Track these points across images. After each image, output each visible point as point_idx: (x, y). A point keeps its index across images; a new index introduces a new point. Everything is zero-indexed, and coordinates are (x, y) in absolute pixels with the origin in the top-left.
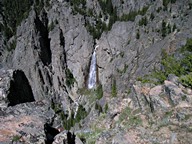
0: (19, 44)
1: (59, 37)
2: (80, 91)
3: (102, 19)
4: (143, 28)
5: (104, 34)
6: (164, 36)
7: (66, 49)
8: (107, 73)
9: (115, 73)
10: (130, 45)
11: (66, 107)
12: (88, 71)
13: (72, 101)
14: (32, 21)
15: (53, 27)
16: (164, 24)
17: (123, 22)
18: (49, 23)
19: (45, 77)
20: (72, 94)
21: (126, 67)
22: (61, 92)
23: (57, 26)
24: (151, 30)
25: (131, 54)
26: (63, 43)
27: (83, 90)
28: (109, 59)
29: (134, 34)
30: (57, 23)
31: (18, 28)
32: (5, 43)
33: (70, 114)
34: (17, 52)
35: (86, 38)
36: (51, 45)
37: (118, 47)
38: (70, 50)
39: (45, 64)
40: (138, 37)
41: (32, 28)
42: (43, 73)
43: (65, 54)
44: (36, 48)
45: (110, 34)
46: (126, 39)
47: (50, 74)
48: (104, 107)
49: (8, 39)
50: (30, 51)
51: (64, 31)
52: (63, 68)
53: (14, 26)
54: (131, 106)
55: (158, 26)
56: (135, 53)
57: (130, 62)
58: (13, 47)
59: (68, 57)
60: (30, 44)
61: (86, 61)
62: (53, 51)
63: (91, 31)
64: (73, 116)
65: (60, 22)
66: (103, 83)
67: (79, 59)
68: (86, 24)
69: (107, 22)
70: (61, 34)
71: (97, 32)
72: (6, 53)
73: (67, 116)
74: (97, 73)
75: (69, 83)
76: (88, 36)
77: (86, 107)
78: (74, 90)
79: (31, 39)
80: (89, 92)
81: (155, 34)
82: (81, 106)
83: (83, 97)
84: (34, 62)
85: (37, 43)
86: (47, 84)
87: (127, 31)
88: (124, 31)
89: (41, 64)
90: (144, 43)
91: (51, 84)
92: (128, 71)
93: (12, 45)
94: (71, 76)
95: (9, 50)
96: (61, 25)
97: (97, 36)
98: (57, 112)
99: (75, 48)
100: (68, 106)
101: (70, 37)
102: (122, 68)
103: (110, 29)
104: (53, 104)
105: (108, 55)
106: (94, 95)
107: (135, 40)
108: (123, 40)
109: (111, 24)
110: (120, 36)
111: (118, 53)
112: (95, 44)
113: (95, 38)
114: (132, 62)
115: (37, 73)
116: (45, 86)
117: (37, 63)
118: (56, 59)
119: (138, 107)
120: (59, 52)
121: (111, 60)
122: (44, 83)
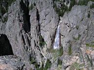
1: (36, 14)
2: (48, 50)
3: (65, 3)
5: (66, 13)
7: (40, 22)
9: (72, 39)
10: (83, 22)
11: (39, 60)
12: (54, 37)
13: (43, 57)
14: (19, 3)
15: (32, 8)
17: (79, 6)
18: (30, 5)
19: (26, 40)
20: (43, 52)
21: (80, 36)
22: (36, 50)
23: (35, 7)
25: (83, 27)
26: (38, 19)
27: (50, 50)
28: (68, 30)
29: (86, 14)
30: (35, 5)
31: (9, 7)
33: (41, 64)
34: (8, 23)
35: (54, 16)
37: (75, 23)
38: (43, 23)
39: (26, 32)
40: (89, 16)
41: (18, 8)
42: (24, 37)
43: (39, 25)
44: (20, 21)
45: (70, 14)
47: (29, 38)
49: (3, 15)
50: (17, 23)
51: (39, 10)
52: (38, 35)
53: (7, 7)
54: (78, 62)
56: (86, 27)
57: (82, 33)
58: (6, 20)
59: (41, 28)
60: (17, 18)
61: (53, 31)
62: (31, 24)
63: (57, 11)
64: (43, 66)
65: (37, 4)
66: (64, 45)
67: (48, 29)
68: (54, 7)
69: (69, 6)
70: (38, 12)
71: (61, 12)
72: (1, 24)
73: (39, 66)
74: (60, 39)
75: (41, 45)
77: (50, 60)
78: (45, 49)
79: (17, 15)
80: (54, 51)
82: (48, 60)
83: (50, 54)
84: (19, 30)
85: (21, 18)
86: (27, 45)
87: (82, 12)
88: (80, 12)
89: (24, 32)
91: (30, 45)
92: (80, 38)
94: (43, 40)
95: (3, 22)
96: (38, 6)
97: (61, 15)
98: (33, 63)
99: (46, 22)
100: (41, 59)
101: (43, 14)
102: (76, 36)
103: (70, 10)
104: (31, 58)
105: (68, 27)
106: (58, 54)
107: (87, 18)
108: (79, 18)
109: (71, 7)
110: (76, 15)
111: (75, 26)
112: (60, 20)
113: (59, 16)
114: (84, 33)
115: (21, 37)
116: (25, 46)
117: (21, 31)
118: (34, 29)
119: (82, 63)
120: (36, 24)
121: (70, 31)
122: (25, 44)
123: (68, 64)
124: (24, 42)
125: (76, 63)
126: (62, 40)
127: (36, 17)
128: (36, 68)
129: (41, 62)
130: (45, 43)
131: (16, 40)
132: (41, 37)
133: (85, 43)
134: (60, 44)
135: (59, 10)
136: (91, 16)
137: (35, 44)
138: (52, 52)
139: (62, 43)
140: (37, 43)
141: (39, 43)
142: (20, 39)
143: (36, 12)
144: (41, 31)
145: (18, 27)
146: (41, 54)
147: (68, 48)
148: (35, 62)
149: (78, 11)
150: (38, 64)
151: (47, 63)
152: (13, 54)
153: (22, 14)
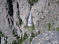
1: (16, 5)
4: (51, 1)
5: (35, 3)
7: (19, 9)
9: (40, 19)
10: (46, 8)
11: (19, 34)
12: (28, 18)
13: (21, 31)
15: (14, 1)
19: (10, 21)
20: (22, 28)
21: (44, 17)
22: (17, 27)
23: (16, 0)
24: (54, 2)
25: (46, 12)
26: (18, 7)
27: (26, 27)
28: (37, 14)
29: (47, 4)
33: (21, 37)
36: (13, 8)
37: (41, 9)
38: (21, 10)
39: (11, 16)
40: (49, 5)
42: (10, 19)
43: (19, 11)
44: (7, 9)
46: (44, 5)
47: (13, 20)
48: (35, 34)
50: (5, 10)
51: (18, 2)
52: (18, 17)
56: (48, 11)
59: (20, 13)
60: (5, 7)
62: (14, 10)
63: (30, 2)
66: (35, 23)
73: (19, 37)
75: (20, 24)
76: (28, 4)
77: (27, 33)
78: (23, 26)
79: (5, 5)
80: (29, 27)
81: (56, 4)
82: (25, 33)
84: (6, 15)
86: (11, 24)
90: (52, 7)
91: (13, 24)
92: (45, 18)
94: (21, 21)
98: (15, 36)
99: (23, 9)
101: (21, 5)
102: (42, 17)
103: (37, 1)
104: (14, 32)
105: (37, 12)
106: (31, 29)
107: (48, 6)
108: (43, 6)
110: (41, 5)
111: (41, 11)
112: (31, 7)
113: (31, 5)
114: (47, 15)
115: (7, 19)
116: (10, 25)
117: (7, 15)
118: (15, 14)
120: (16, 11)
121: (38, 14)
122: (10, 24)
124: (9, 22)
126: (33, 20)
128: (18, 39)
129: (20, 35)
130: (23, 23)
131: (4, 21)
132: (20, 18)
133: (48, 21)
135: (31, 2)
136: (50, 5)
137: (17, 23)
138: (27, 28)
139: (33, 22)
140: (18, 22)
141: (19, 22)
142: (6, 20)
144: (20, 15)
145: (5, 13)
146: (21, 30)
147: (37, 25)
148: (17, 35)
149: (42, 2)
150: (19, 36)
151: (24, 35)
153: (8, 5)
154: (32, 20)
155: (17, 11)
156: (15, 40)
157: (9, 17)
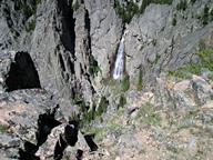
0: (38, 25)
1: (83, 18)
2: (104, 81)
3: (134, 0)
4: (181, 13)
5: (135, 17)
6: (205, 23)
7: (91, 32)
8: (136, 62)
9: (144, 63)
10: (165, 32)
11: (88, 98)
12: (115, 58)
13: (94, 92)
15: (77, 7)
16: (206, 9)
18: (73, 2)
19: (65, 63)
20: (95, 84)
21: (158, 57)
22: (83, 81)
23: (83, 6)
24: (190, 15)
25: (165, 42)
26: (88, 26)
27: (107, 81)
28: (139, 47)
29: (170, 19)
30: (83, 2)
31: (38, 6)
32: (24, 23)
33: (91, 106)
34: (36, 33)
35: (115, 21)
37: (150, 34)
38: (96, 34)
39: (67, 49)
40: (174, 23)
41: (54, 6)
42: (63, 58)
43: (89, 38)
44: (57, 30)
45: (142, 18)
47: (72, 60)
49: (27, 18)
50: (51, 33)
51: (90, 11)
52: (87, 54)
53: (34, 4)
55: (200, 12)
57: (163, 51)
58: (32, 27)
59: (93, 42)
60: (51, 25)
61: (113, 47)
63: (121, 13)
64: (94, 108)
66: (131, 73)
67: (105, 45)
68: (115, 6)
69: (140, 5)
70: (87, 15)
71: (126, 15)
72: (24, 34)
73: (88, 108)
75: (92, 71)
76: (117, 19)
78: (98, 79)
79: (52, 19)
80: (114, 82)
81: (195, 21)
82: (104, 98)
83: (107, 89)
84: (54, 46)
85: (59, 24)
86: (68, 71)
87: (162, 15)
88: (159, 16)
89: (62, 48)
91: (73, 72)
92: (160, 61)
93: (31, 25)
94: (96, 64)
95: (28, 31)
96: (87, 5)
97: (127, 20)
98: (78, 103)
99: (101, 32)
100: (90, 97)
101: (96, 19)
102: (153, 58)
103: (142, 12)
104: (74, 94)
105: (138, 42)
106: (120, 87)
107: (171, 26)
108: (157, 26)
109: (144, 7)
110: (153, 21)
111: (150, 40)
112: (124, 28)
113: (124, 22)
114: (166, 52)
115: (57, 58)
116: (65, 73)
117: (58, 47)
118: (80, 43)
119: (159, 104)
121: (142, 48)
122: (64, 70)
123: (134, 105)
124: (63, 66)
125: (148, 104)
126: (127, 63)
127: (84, 24)
128: (83, 111)
129: (90, 101)
130: (99, 69)
131: (49, 62)
132: (93, 57)
133: (166, 69)
134: (124, 70)
135: (124, 12)
136: (177, 23)
137: (82, 70)
138: (110, 84)
139: (127, 68)
140: (86, 68)
141: (88, 68)
142: (55, 61)
143: (83, 14)
144: (92, 47)
146: (92, 88)
147: (138, 78)
148: (81, 102)
150: (87, 105)
151: (101, 103)
152: (40, 87)
153: (60, 18)
154: (125, 62)
155: (84, 35)
156: (77, 113)
157: (62, 52)
